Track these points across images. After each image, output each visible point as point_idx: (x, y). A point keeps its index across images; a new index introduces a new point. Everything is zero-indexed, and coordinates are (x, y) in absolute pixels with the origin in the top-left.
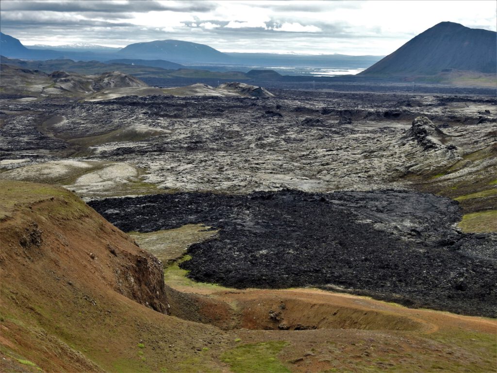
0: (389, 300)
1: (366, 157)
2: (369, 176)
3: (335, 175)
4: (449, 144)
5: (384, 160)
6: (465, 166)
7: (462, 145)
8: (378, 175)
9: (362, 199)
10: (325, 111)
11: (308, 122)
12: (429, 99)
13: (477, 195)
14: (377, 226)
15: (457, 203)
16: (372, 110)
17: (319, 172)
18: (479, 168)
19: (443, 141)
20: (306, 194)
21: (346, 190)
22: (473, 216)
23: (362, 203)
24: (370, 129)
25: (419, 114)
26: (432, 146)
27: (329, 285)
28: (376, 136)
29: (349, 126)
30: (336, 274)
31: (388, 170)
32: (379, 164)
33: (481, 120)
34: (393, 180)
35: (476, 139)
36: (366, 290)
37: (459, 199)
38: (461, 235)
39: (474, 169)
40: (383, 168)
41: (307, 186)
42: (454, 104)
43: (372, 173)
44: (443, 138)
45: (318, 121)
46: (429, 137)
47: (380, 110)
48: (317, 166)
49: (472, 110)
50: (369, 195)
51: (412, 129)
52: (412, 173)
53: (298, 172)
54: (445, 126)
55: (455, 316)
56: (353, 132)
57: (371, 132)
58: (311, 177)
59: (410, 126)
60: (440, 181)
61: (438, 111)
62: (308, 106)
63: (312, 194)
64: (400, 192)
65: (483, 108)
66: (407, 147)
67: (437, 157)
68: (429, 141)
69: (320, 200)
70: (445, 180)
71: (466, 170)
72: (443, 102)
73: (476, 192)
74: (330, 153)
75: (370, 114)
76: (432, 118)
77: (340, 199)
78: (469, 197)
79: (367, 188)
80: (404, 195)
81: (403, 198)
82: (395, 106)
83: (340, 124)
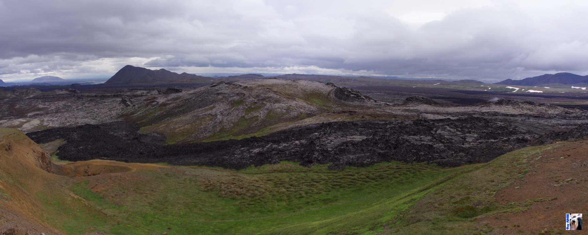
0: (121, 161)
1: (109, 111)
2: (111, 117)
3: (101, 118)
4: (134, 104)
5: (115, 111)
6: (139, 111)
7: (137, 104)
8: (114, 116)
9: (110, 125)
10: (96, 96)
11: (91, 100)
12: (126, 90)
13: (143, 121)
14: (115, 134)
15: (138, 124)
16: (110, 95)
17: (96, 117)
18: (143, 111)
19: (132, 103)
20: (93, 125)
21: (105, 122)
22: (143, 128)
23: (110, 127)
24: (110, 101)
25: (124, 95)
26: (129, 105)
27: (102, 158)
28: (112, 103)
29: (103, 100)
30: (104, 153)
31: (117, 114)
32: (114, 113)
33: (142, 96)
34: (118, 118)
35: (141, 102)
36: (114, 158)
37: (138, 122)
38: (141, 135)
39: (142, 112)
40: (115, 114)
41: (93, 122)
42: (134, 91)
43: (112, 116)
44: (132, 102)
45: (94, 100)
46: (127, 102)
47: (112, 94)
48: (95, 115)
49: (139, 92)
50: (112, 124)
51: (122, 100)
52: (124, 115)
53: (89, 118)
54: (131, 98)
55: (141, 164)
56: (105, 102)
57: (110, 102)
58: (94, 119)
59: (121, 99)
60: (132, 117)
61: (129, 93)
62: (90, 95)
63: (95, 125)
64: (121, 122)
65: (142, 92)
66: (121, 106)
67: (130, 109)
68: (128, 104)
69: (96, 127)
70: (134, 116)
71: (139, 113)
72: (130, 90)
73: (143, 119)
74: (98, 110)
75: (109, 96)
76: (127, 96)
77: (103, 126)
78: (141, 121)
79: (111, 121)
80: (122, 123)
81: (122, 124)
82: (116, 93)
83: (100, 100)
